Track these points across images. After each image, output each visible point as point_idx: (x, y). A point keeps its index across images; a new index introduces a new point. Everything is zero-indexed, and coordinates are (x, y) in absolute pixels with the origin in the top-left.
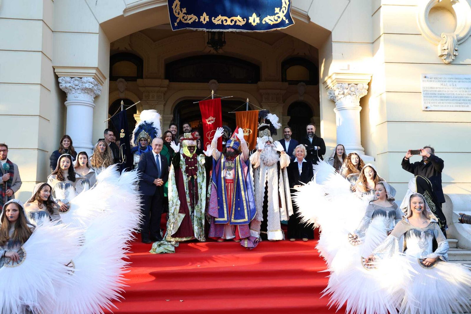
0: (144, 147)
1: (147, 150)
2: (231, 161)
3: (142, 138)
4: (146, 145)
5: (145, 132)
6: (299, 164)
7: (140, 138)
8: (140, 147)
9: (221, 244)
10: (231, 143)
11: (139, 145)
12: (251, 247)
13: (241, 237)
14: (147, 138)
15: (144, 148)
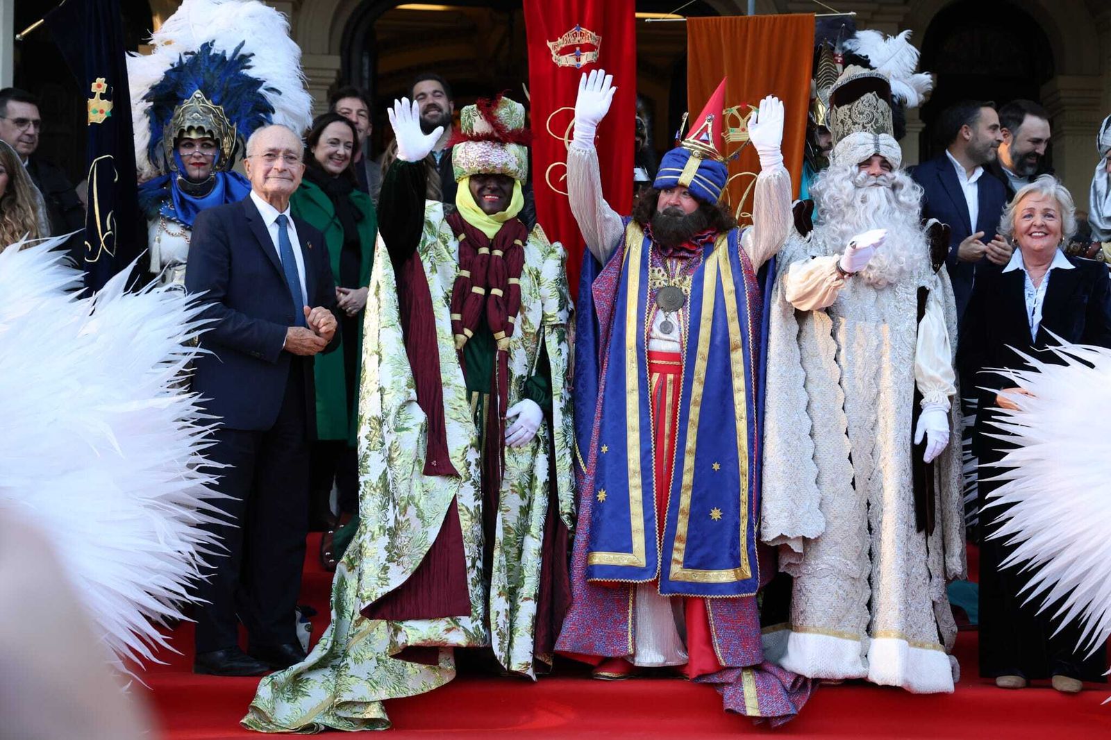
0: (199, 180)
1: (217, 191)
2: (682, 258)
3: (191, 128)
4: (213, 166)
5: (209, 104)
6: (1029, 282)
7: (182, 131)
8: (180, 177)
9: (609, 688)
10: (687, 167)
11: (173, 167)
12: (781, 713)
13: (724, 658)
14: (215, 132)
15: (204, 186)
